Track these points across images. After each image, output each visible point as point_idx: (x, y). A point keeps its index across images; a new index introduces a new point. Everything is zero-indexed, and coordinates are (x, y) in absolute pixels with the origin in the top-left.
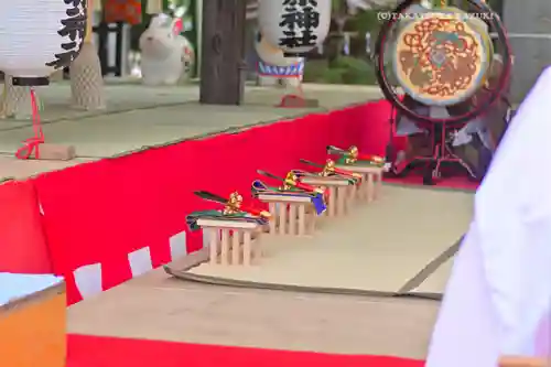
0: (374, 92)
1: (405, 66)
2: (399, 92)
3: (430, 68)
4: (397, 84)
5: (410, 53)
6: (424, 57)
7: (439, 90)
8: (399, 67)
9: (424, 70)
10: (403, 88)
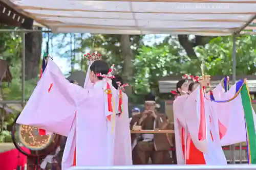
0: (11, 146)
1: (23, 136)
2: (21, 145)
3: (32, 136)
4: (20, 142)
5: (25, 131)
6: (30, 133)
7: (36, 145)
8: (20, 136)
9: (30, 137)
10: (22, 143)
